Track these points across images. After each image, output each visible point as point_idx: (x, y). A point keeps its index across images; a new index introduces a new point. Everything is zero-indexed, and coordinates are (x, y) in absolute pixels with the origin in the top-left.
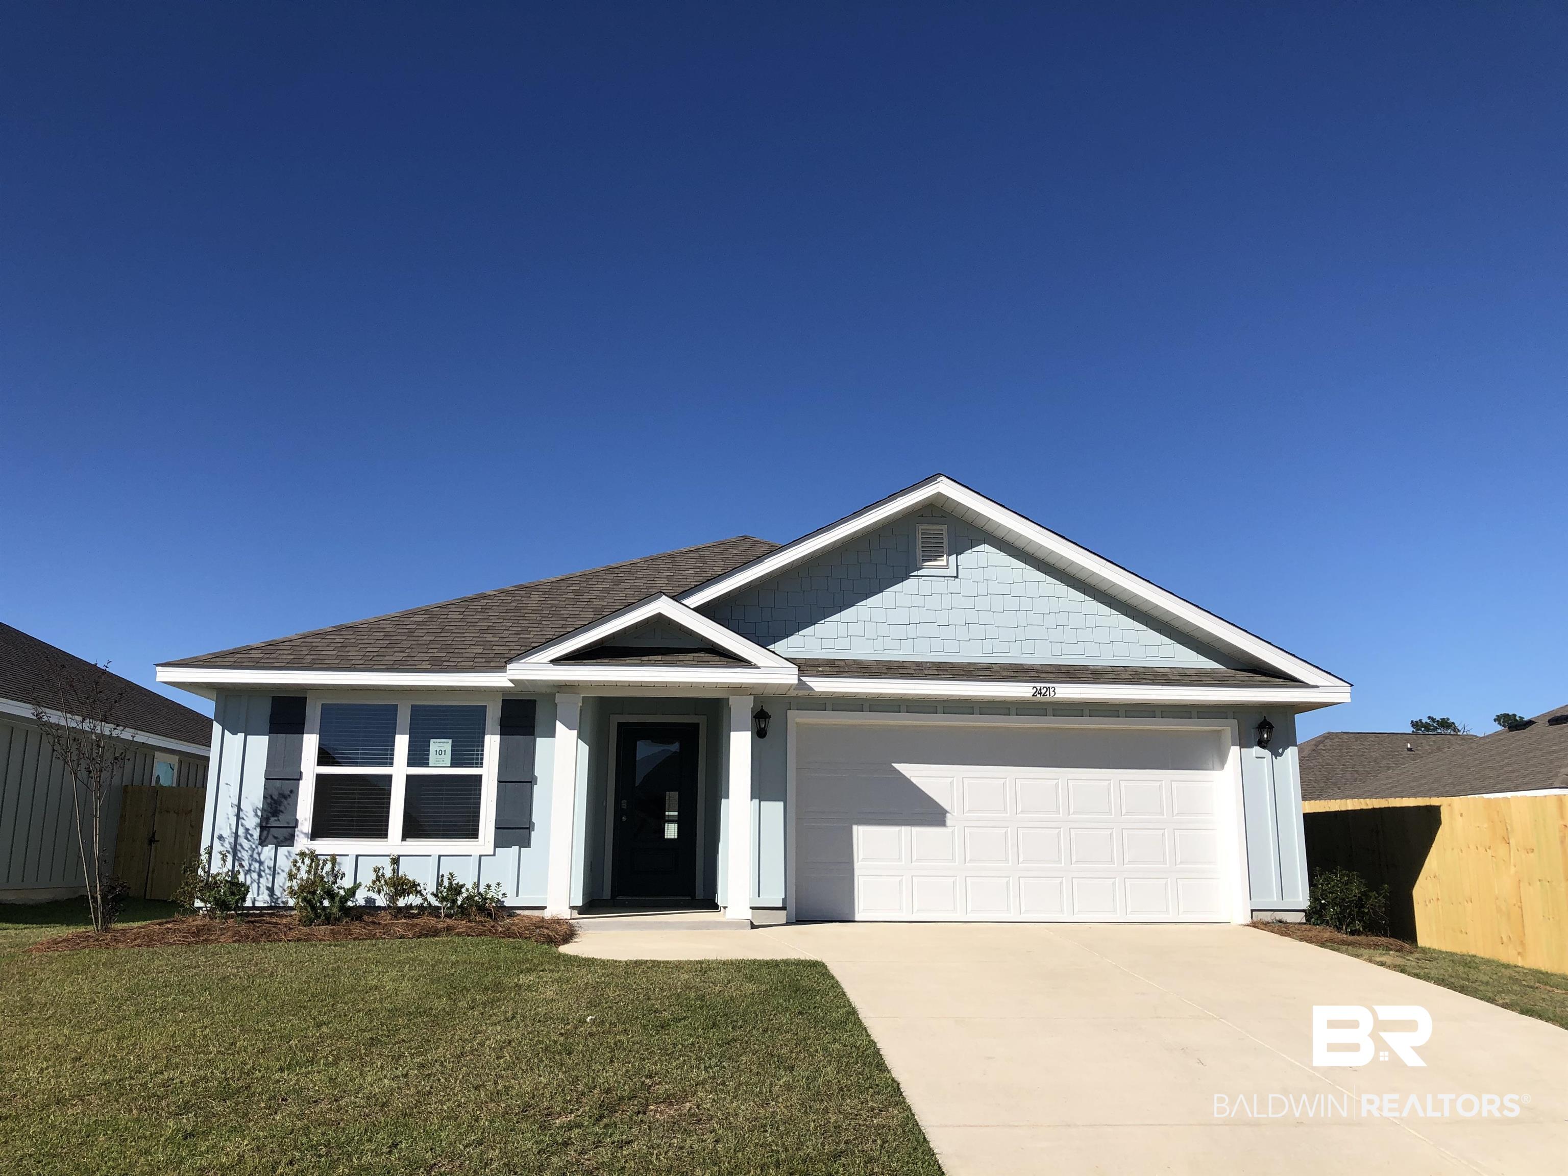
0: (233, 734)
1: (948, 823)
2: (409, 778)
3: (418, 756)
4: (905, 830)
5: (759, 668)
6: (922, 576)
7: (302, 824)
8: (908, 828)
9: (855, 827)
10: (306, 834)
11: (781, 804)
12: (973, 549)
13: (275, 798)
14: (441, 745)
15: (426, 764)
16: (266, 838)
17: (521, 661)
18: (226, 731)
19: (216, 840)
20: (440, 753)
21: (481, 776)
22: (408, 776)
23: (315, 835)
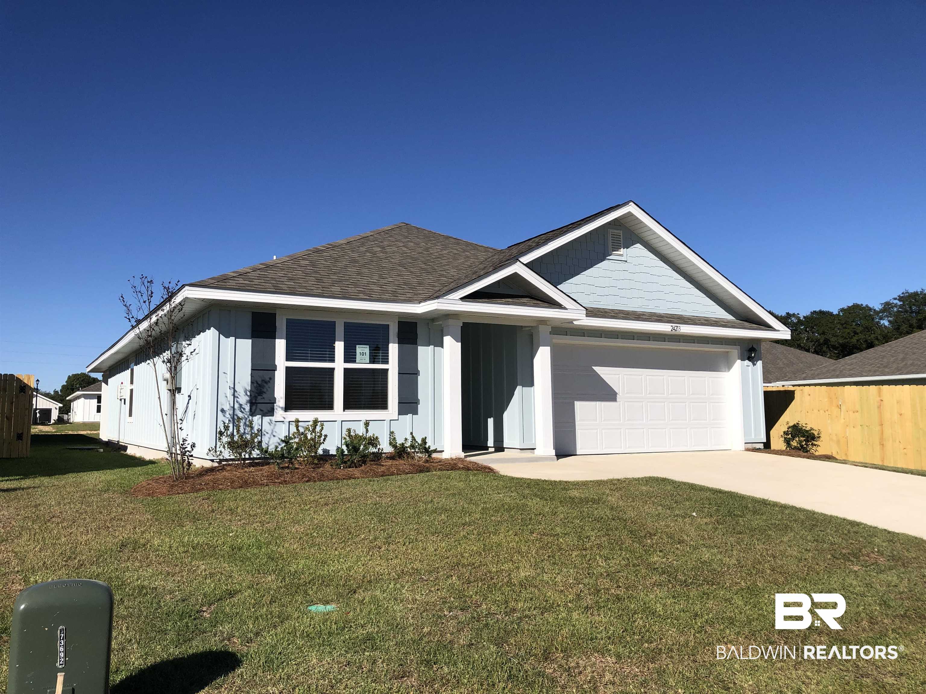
0: (226, 337)
1: (618, 399)
2: (345, 370)
3: (349, 357)
4: (598, 403)
5: (567, 309)
6: (611, 260)
7: (279, 401)
8: (600, 403)
9: (576, 402)
10: (282, 408)
12: (634, 246)
13: (259, 383)
14: (363, 349)
15: (354, 361)
16: (255, 410)
17: (445, 298)
18: (221, 335)
19: (219, 412)
20: (363, 354)
21: (388, 370)
22: (344, 369)
23: (287, 408)
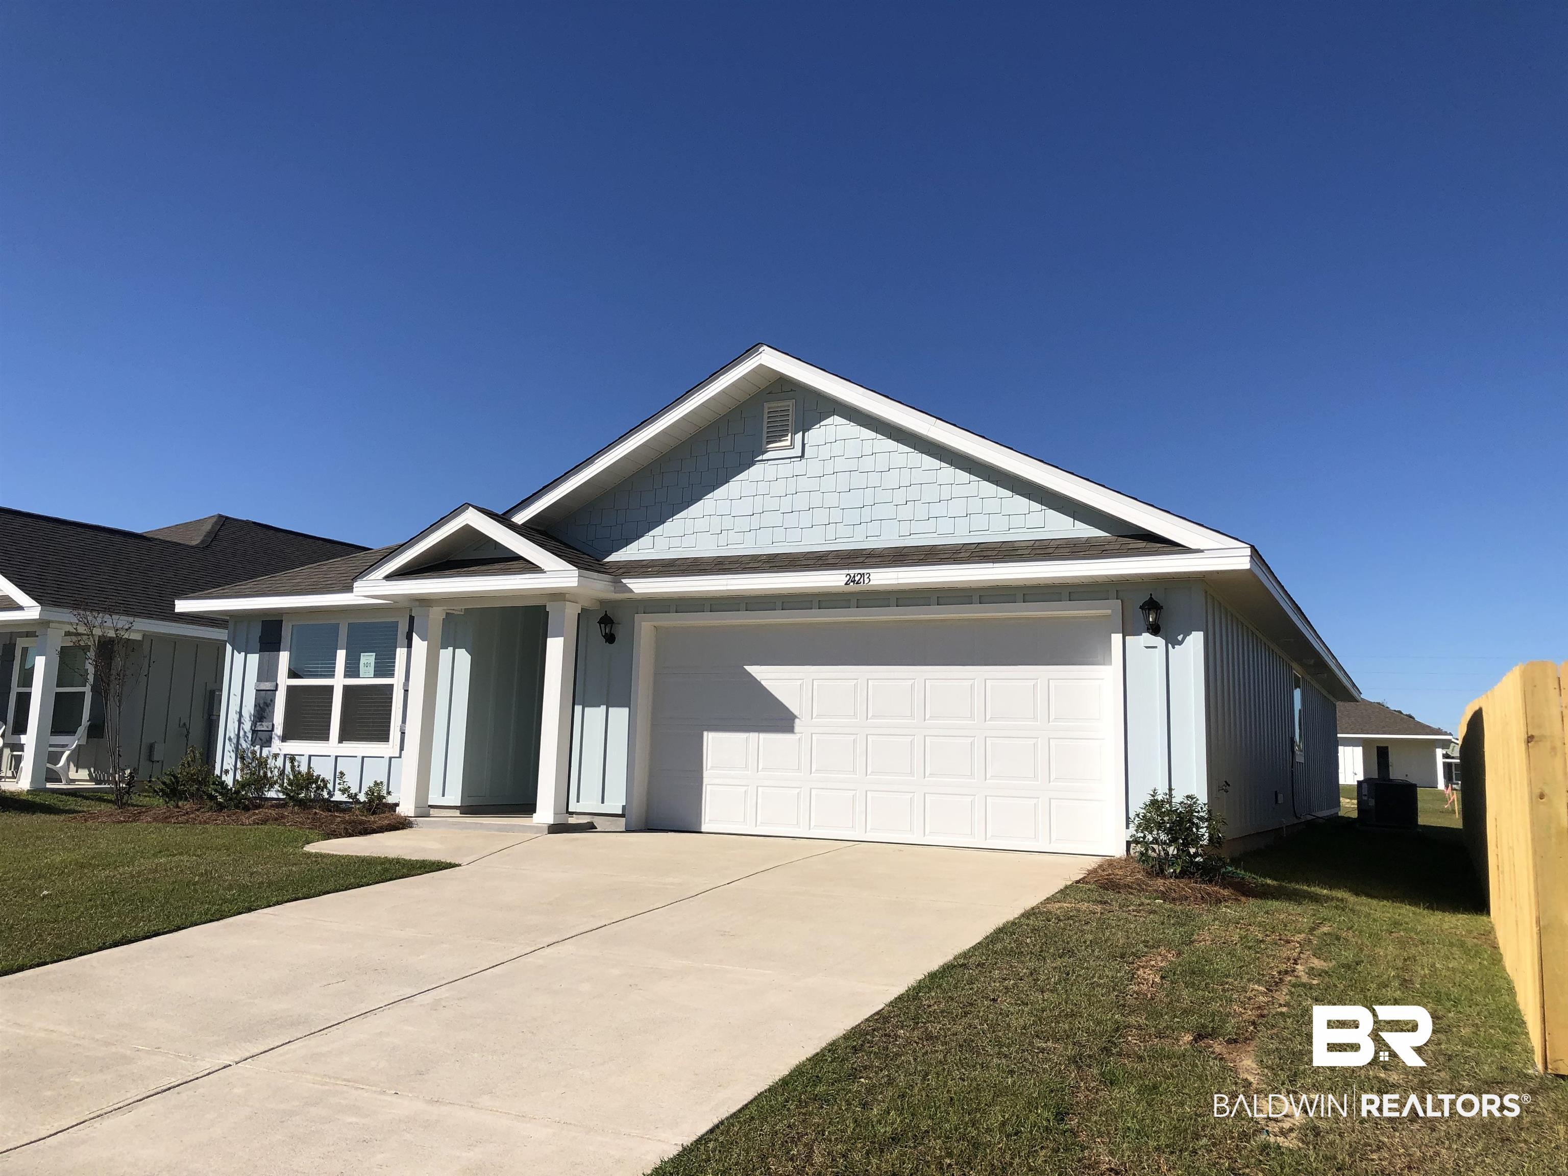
0: (240, 654)
1: (797, 729)
3: (352, 670)
4: (753, 736)
5: (545, 572)
6: (768, 460)
7: (277, 728)
8: (756, 734)
9: (705, 733)
10: (279, 737)
11: (627, 709)
12: (822, 423)
13: (261, 706)
14: (368, 658)
15: (357, 676)
16: (255, 739)
17: (364, 579)
18: (234, 651)
19: (227, 741)
20: (366, 665)
21: (392, 685)
22: (344, 686)
23: (284, 738)
